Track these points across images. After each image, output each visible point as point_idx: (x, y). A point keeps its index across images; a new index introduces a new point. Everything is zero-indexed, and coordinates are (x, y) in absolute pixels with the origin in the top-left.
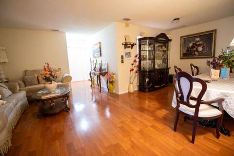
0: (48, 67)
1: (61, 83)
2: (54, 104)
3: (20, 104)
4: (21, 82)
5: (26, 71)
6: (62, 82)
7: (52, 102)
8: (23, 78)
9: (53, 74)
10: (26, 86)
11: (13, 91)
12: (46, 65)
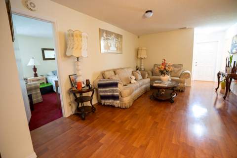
0: (165, 62)
1: (178, 78)
2: (163, 93)
3: (144, 86)
4: (150, 72)
5: (155, 65)
6: (180, 77)
7: (163, 91)
8: (153, 69)
9: (167, 68)
10: (153, 75)
11: (144, 77)
12: (163, 61)
